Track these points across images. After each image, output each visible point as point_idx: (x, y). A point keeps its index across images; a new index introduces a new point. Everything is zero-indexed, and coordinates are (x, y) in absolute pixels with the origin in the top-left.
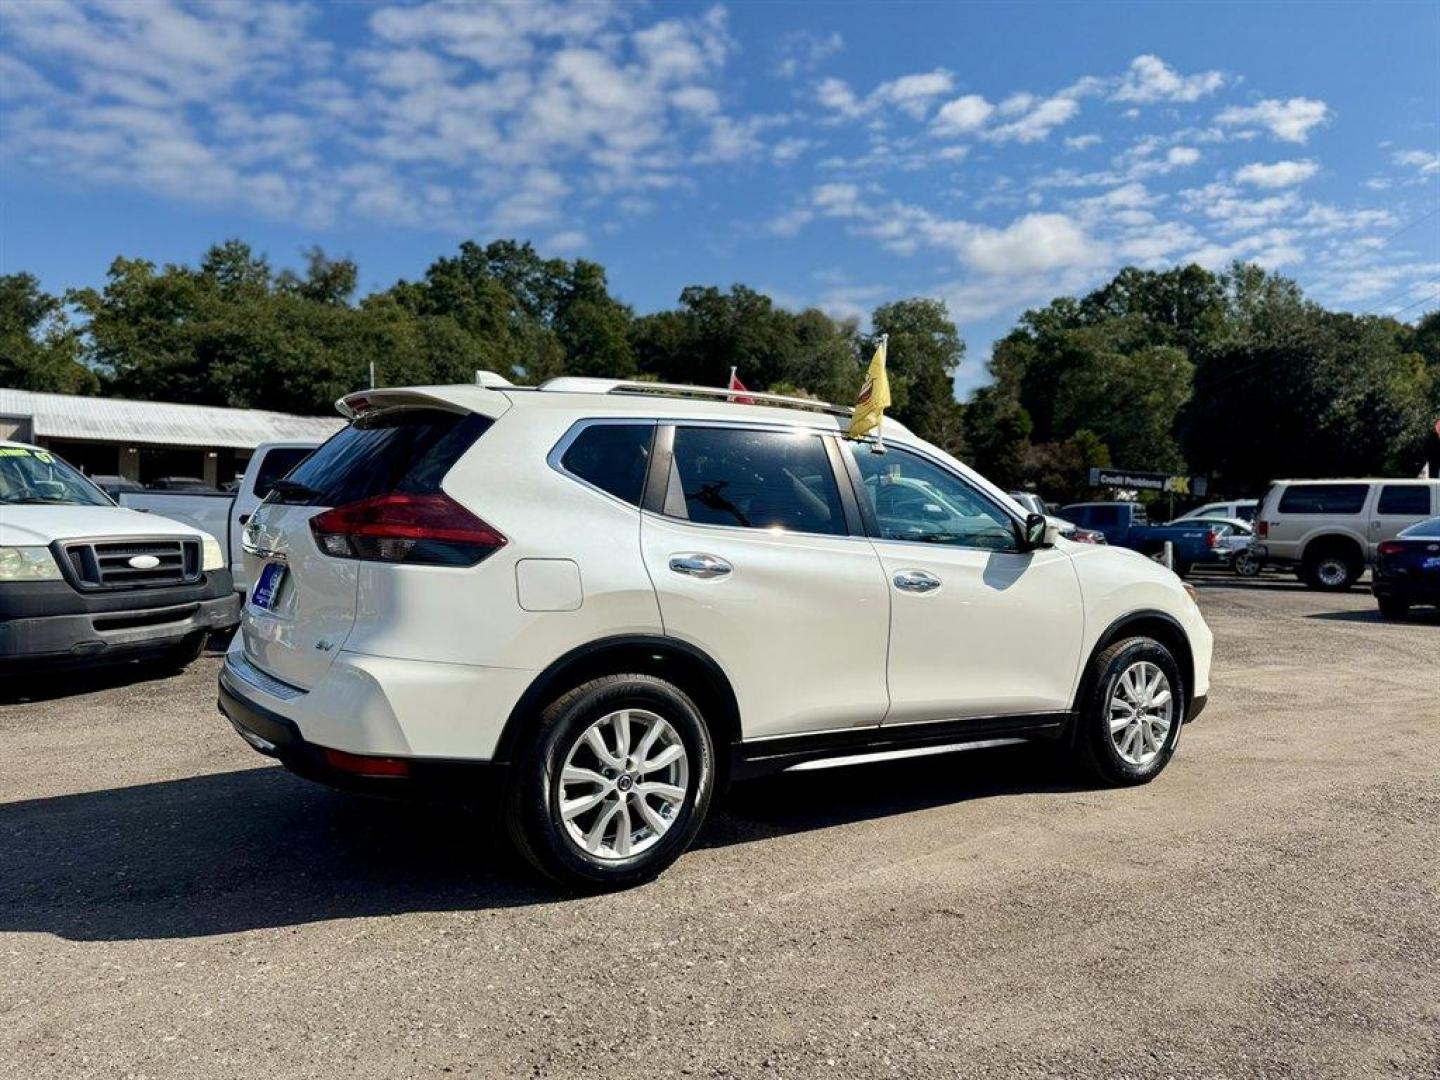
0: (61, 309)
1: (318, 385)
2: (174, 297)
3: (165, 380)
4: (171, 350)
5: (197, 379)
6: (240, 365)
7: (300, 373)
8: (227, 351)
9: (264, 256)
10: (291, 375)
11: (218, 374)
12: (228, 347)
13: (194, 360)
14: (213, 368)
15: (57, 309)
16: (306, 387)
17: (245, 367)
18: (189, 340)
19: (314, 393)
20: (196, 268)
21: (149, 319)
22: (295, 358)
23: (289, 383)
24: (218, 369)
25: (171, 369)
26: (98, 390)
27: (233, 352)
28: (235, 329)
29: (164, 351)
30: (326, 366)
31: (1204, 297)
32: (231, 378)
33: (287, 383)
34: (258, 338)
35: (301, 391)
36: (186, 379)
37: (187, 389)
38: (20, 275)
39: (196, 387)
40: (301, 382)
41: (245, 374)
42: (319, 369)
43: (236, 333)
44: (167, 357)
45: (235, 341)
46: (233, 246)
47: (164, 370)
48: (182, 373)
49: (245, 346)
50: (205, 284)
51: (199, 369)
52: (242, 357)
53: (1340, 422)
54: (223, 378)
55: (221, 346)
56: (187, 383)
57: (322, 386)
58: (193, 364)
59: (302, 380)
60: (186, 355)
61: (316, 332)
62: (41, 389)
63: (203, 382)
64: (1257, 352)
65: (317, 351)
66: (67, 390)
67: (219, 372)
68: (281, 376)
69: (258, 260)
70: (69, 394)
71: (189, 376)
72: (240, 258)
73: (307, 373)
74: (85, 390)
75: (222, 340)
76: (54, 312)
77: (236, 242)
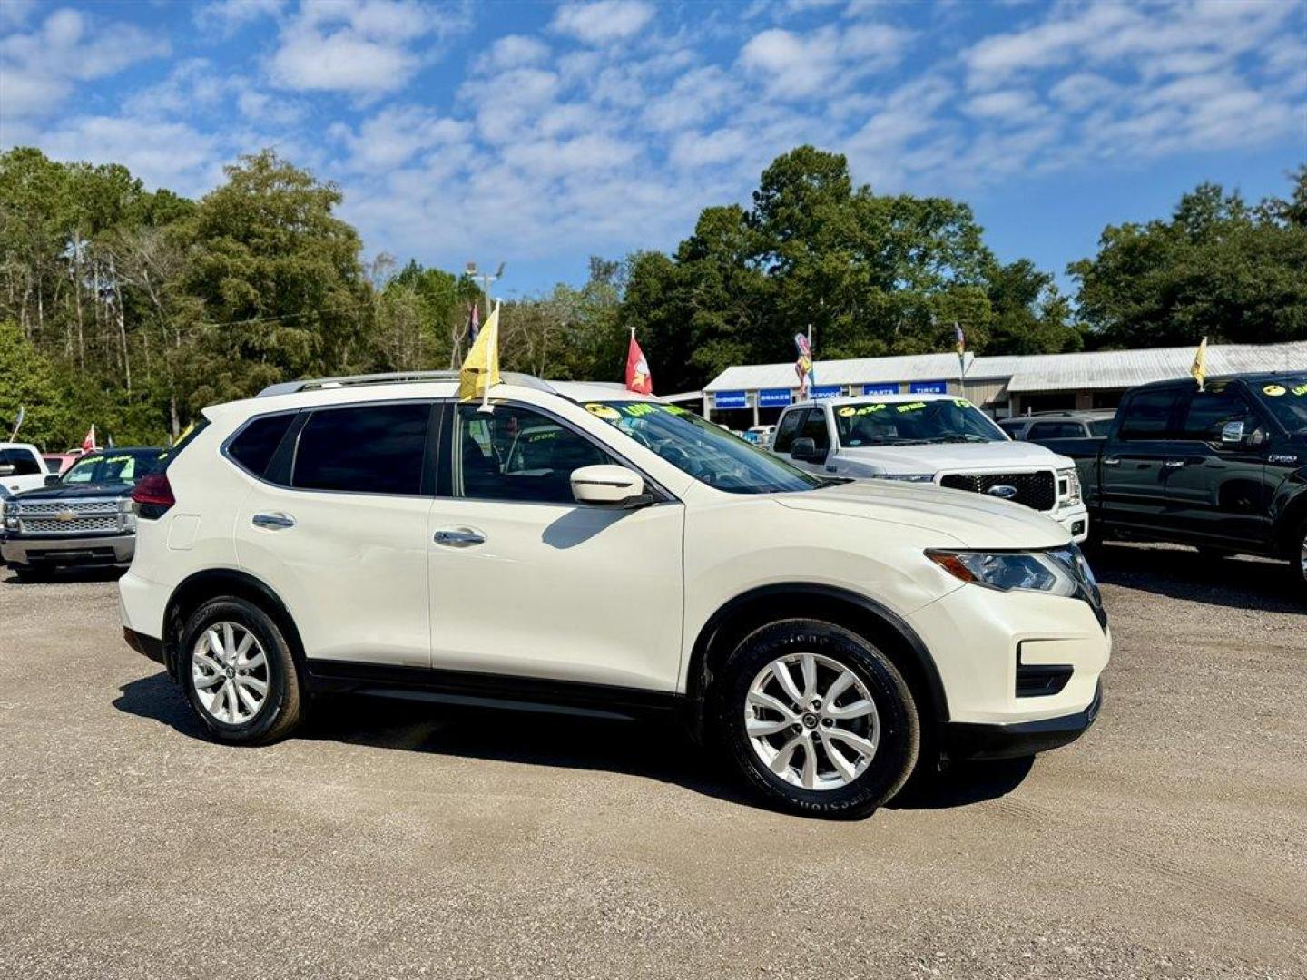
0: (1051, 283)
1: (1281, 310)
2: (1145, 252)
3: (1132, 328)
4: (1139, 301)
5: (1160, 323)
6: (1200, 304)
7: (1259, 302)
8: (1188, 293)
9: (1237, 191)
10: (1251, 306)
11: (1179, 316)
12: (1189, 288)
13: (1157, 306)
14: (1175, 311)
15: (1048, 283)
16: (1266, 314)
17: (1205, 305)
18: (1155, 288)
19: (1276, 319)
20: (1168, 220)
21: (1122, 276)
22: (1255, 287)
23: (1250, 313)
24: (1179, 311)
25: (1138, 318)
26: (1082, 346)
27: (1194, 292)
28: (1196, 270)
29: (1132, 303)
30: (1289, 290)
32: (1190, 317)
33: (1247, 314)
34: (1218, 275)
35: (1262, 319)
36: (1150, 325)
37: (1150, 335)
38: (1019, 261)
39: (1159, 331)
40: (1262, 310)
41: (1205, 312)
42: (1281, 294)
43: (1196, 274)
44: (1135, 308)
45: (1197, 281)
46: (1203, 190)
47: (1130, 321)
48: (1146, 320)
49: (1206, 284)
50: (1174, 233)
51: (1162, 314)
52: (1201, 296)
54: (1183, 319)
55: (1182, 289)
56: (1151, 328)
57: (1285, 311)
58: (1158, 310)
59: (1264, 308)
60: (1151, 304)
61: (1283, 257)
62: (1032, 352)
63: (1166, 325)
65: (1279, 276)
66: (1051, 349)
67: (1182, 314)
68: (1240, 308)
69: (1231, 195)
70: (1055, 353)
71: (1152, 322)
72: (1210, 200)
73: (1269, 301)
74: (1069, 347)
75: (1183, 283)
76: (1045, 286)
77: (1206, 187)
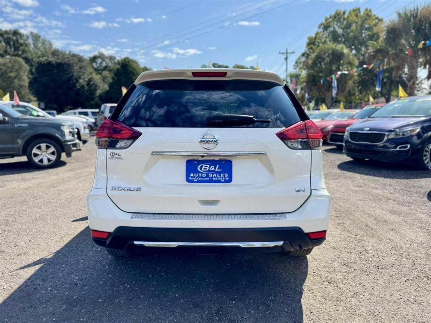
31: (21, 41)
53: (83, 86)
64: (56, 63)
